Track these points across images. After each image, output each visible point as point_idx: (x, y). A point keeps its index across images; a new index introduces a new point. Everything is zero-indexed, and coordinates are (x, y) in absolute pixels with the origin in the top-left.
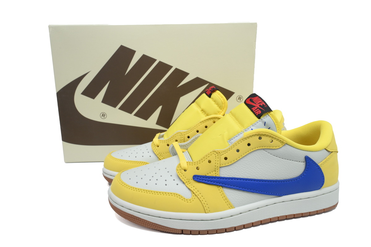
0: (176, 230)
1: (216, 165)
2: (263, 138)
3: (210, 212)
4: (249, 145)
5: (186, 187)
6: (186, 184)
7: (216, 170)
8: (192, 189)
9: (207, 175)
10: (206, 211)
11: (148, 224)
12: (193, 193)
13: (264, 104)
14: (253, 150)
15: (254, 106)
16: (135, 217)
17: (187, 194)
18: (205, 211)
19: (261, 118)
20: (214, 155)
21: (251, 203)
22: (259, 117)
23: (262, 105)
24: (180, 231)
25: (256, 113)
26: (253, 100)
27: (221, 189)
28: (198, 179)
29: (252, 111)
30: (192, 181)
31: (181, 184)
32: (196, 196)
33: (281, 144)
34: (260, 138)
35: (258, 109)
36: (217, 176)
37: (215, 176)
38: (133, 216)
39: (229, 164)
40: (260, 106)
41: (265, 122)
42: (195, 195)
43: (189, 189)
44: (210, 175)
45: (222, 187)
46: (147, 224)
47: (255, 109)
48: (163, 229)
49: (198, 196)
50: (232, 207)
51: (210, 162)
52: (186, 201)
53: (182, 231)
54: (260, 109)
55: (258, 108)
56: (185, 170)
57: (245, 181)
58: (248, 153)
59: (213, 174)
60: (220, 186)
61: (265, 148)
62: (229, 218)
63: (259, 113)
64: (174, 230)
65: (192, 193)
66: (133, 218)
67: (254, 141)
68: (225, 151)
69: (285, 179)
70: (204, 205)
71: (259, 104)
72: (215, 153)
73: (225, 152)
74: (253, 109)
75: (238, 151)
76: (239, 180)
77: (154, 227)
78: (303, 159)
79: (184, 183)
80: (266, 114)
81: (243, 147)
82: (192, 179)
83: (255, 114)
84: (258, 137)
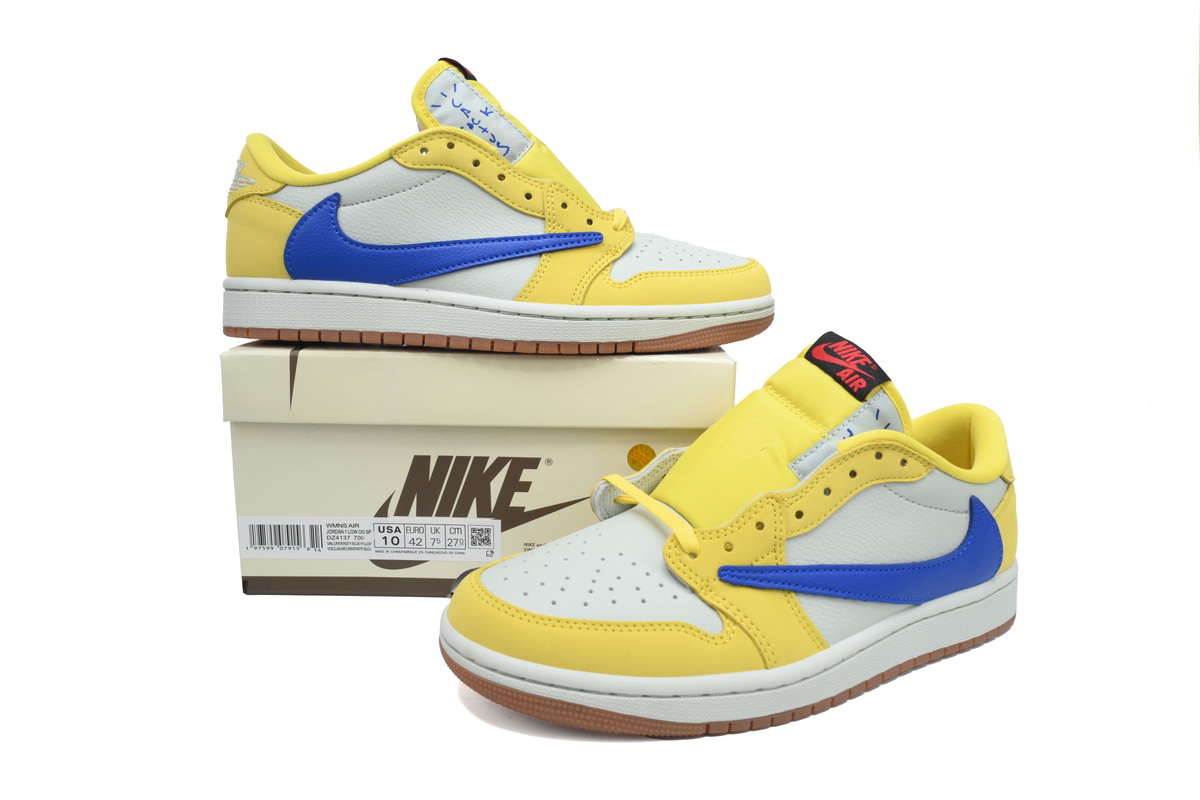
0: (690, 728)
1: (777, 533)
2: (886, 454)
3: (776, 664)
4: (853, 474)
5: (704, 601)
6: (702, 594)
7: (778, 548)
8: (721, 606)
9: (756, 564)
10: (769, 663)
11: (612, 722)
12: (727, 616)
13: (870, 362)
14: (862, 488)
15: (844, 368)
16: (569, 704)
17: (710, 622)
18: (765, 664)
19: (868, 398)
20: (770, 506)
21: (862, 629)
22: (861, 396)
23: (863, 364)
24: (701, 728)
25: (851, 386)
26: (835, 350)
27: (795, 598)
28: (733, 576)
29: (838, 380)
30: (718, 584)
31: (684, 594)
32: (735, 623)
33: (924, 469)
34: (879, 456)
35: (857, 376)
36: (781, 564)
37: (774, 564)
38: (563, 703)
39: (807, 530)
40: (859, 365)
41: (878, 411)
42: (732, 623)
43: (712, 607)
44: (761, 563)
45: (795, 591)
46: (606, 721)
47: (847, 375)
48: (656, 728)
49: (743, 624)
50: (823, 645)
51: (760, 526)
52: (711, 641)
53: (708, 726)
54: (862, 376)
55: (856, 373)
56: (694, 555)
57: (847, 572)
58: (850, 496)
59: (769, 560)
60: (789, 591)
61: (889, 480)
62: (821, 675)
63: (861, 387)
64: (685, 728)
65: (723, 617)
66: (562, 709)
67: (866, 464)
68: (796, 495)
69: (931, 558)
70: (761, 647)
71: (857, 362)
72: (773, 501)
73: (795, 498)
74: (842, 374)
75: (827, 492)
76: (834, 572)
77: (629, 726)
78: (966, 506)
79: (693, 591)
80: (878, 388)
81: (839, 480)
82: (717, 579)
83: (850, 391)
84: (874, 453)
